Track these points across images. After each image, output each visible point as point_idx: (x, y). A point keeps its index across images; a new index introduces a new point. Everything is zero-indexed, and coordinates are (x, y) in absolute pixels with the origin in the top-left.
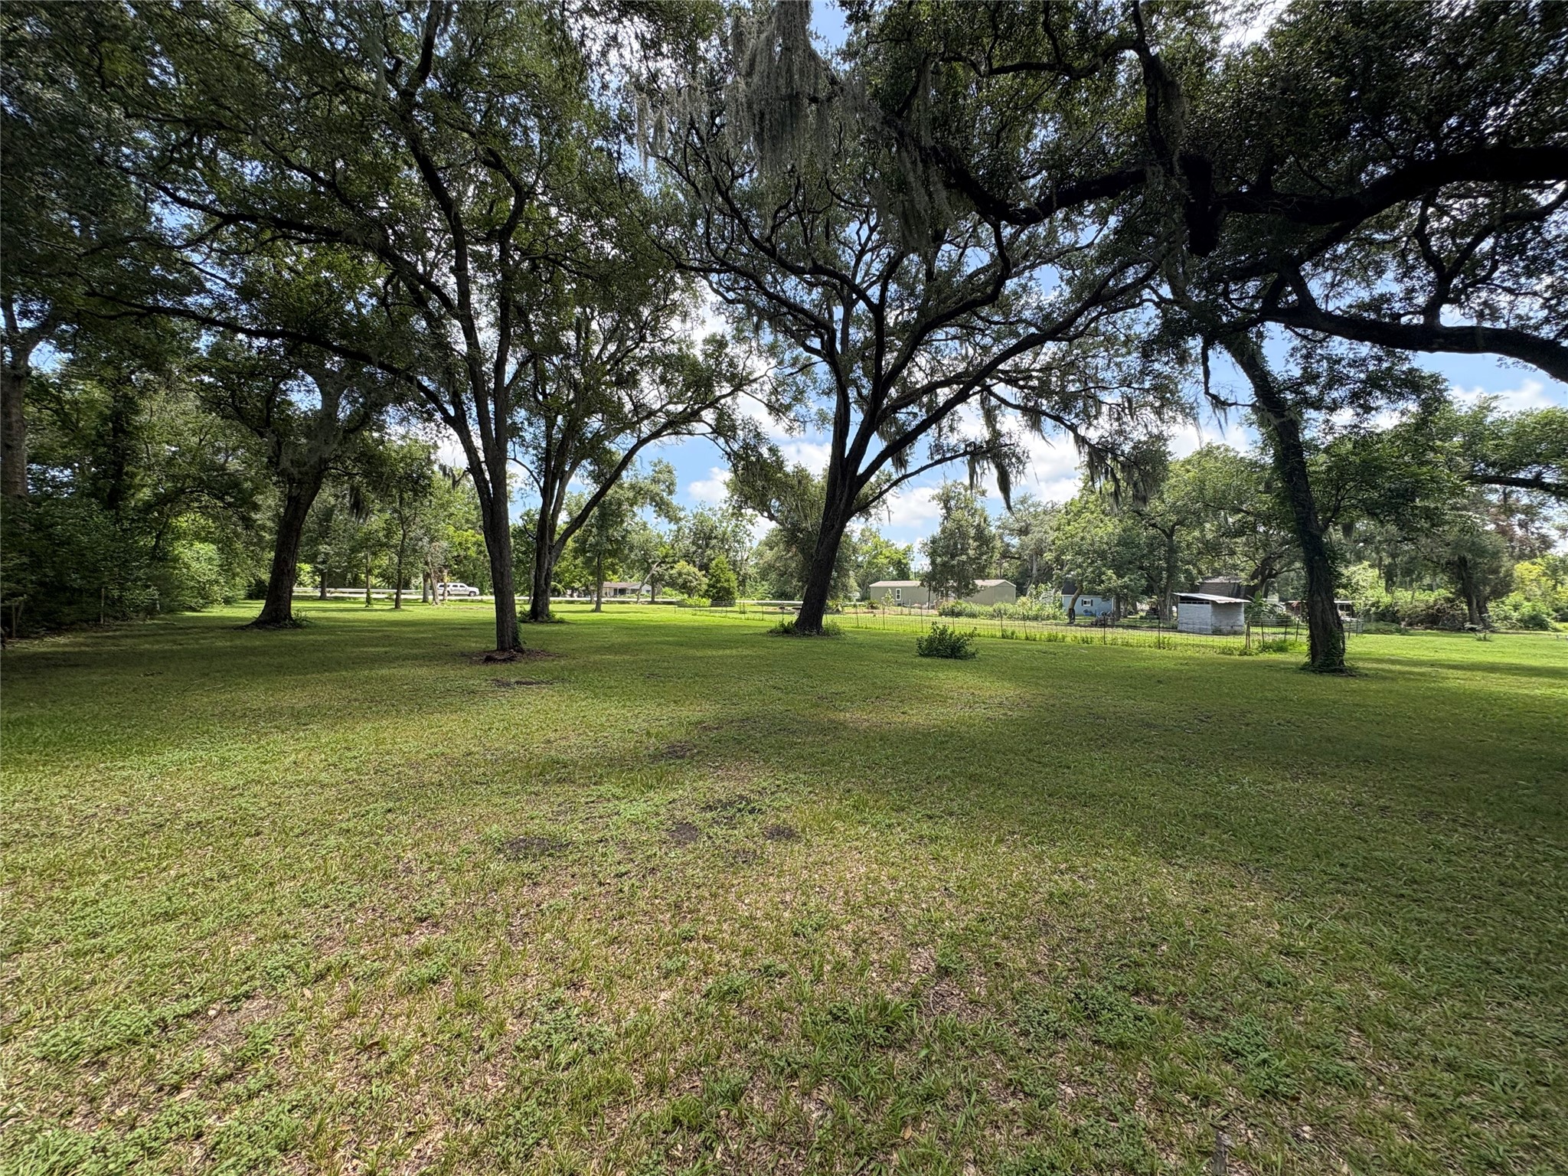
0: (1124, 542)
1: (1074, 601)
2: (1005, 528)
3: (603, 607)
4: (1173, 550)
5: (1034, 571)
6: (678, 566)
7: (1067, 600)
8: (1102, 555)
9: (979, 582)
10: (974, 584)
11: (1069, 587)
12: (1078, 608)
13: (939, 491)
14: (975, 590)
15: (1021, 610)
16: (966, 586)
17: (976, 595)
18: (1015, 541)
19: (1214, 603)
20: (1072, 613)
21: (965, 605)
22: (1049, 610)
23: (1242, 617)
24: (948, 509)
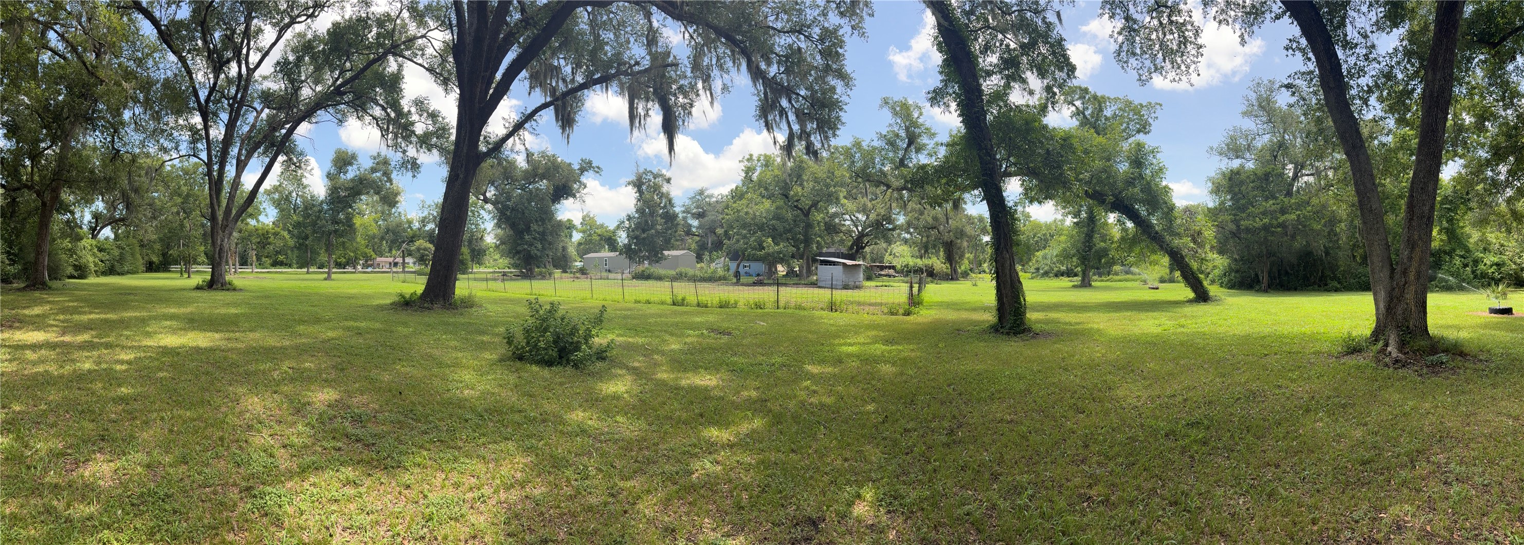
0: (777, 217)
1: (738, 266)
2: (688, 212)
3: (333, 276)
4: (809, 226)
5: (710, 245)
6: (417, 243)
7: (733, 265)
8: (761, 227)
9: (666, 253)
10: (662, 254)
11: (735, 256)
12: (741, 269)
13: (633, 178)
14: (664, 258)
15: (698, 273)
16: (656, 255)
17: (663, 262)
18: (695, 223)
19: (844, 264)
20: (737, 274)
21: (657, 270)
22: (721, 272)
23: (862, 275)
24: (640, 191)
